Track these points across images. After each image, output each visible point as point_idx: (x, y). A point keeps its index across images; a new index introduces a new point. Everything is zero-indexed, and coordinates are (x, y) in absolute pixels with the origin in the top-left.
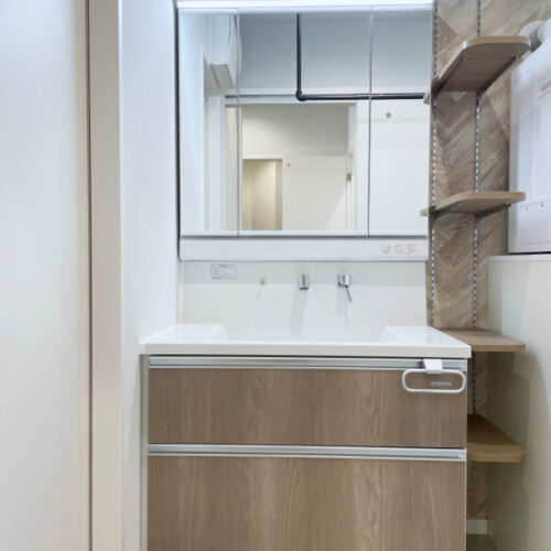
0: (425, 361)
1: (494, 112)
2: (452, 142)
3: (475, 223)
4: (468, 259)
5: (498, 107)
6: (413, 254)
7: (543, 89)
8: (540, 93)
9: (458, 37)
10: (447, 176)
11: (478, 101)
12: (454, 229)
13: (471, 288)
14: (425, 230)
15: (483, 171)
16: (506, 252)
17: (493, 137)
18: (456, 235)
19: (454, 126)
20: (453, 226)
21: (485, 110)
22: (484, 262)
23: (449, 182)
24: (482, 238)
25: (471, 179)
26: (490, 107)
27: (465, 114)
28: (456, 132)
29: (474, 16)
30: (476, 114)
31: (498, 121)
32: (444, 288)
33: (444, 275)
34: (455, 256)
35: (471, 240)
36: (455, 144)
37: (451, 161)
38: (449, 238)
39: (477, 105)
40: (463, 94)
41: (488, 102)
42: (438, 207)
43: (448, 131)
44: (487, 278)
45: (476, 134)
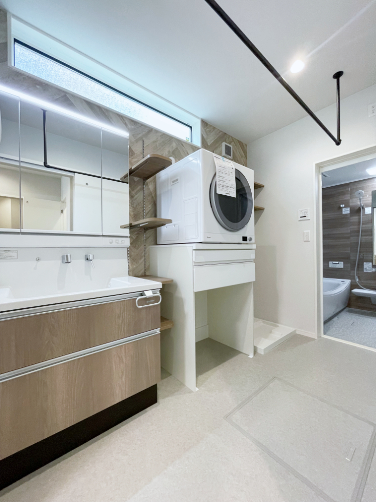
0: (145, 292)
1: (149, 189)
2: (135, 198)
3: (145, 232)
4: (142, 247)
5: (151, 187)
6: (123, 244)
7: (173, 182)
8: (172, 184)
9: (136, 155)
10: (133, 211)
11: (144, 183)
12: (137, 234)
13: (143, 258)
14: (128, 235)
15: (147, 212)
16: (156, 244)
17: (150, 198)
18: (137, 237)
19: (135, 191)
20: (136, 233)
21: (146, 187)
22: (147, 249)
23: (134, 214)
24: (147, 238)
25: (142, 214)
26: (148, 186)
27: (139, 187)
28: (136, 194)
29: (141, 149)
30: (143, 188)
31: (151, 192)
32: (133, 260)
33: (133, 254)
34: (137, 246)
35: (143, 239)
36: (136, 199)
37: (135, 206)
38: (134, 238)
39: (144, 184)
40: (138, 178)
41: (147, 184)
42: (133, 224)
43: (133, 193)
44: (149, 255)
45: (144, 196)
